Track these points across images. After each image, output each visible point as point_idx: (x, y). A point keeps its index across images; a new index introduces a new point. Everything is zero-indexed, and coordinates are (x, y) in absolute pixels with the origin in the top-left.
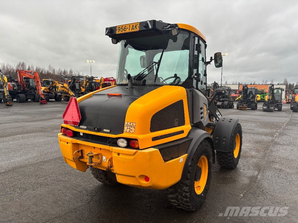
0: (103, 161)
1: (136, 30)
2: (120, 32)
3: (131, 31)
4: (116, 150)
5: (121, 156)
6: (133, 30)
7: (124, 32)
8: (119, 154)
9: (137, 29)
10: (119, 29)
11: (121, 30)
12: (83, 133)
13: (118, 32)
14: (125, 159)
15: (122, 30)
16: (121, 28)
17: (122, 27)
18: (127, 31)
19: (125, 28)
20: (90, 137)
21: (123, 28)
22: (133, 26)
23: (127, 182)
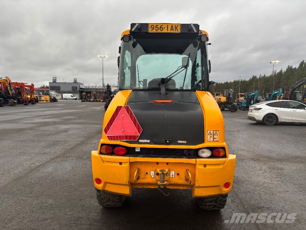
0: (171, 176)
1: (176, 31)
2: (154, 31)
3: (169, 31)
4: (202, 161)
5: (208, 167)
6: (172, 31)
7: (159, 31)
8: (205, 166)
9: (178, 31)
10: (152, 27)
11: (155, 28)
12: (141, 148)
13: (151, 30)
14: (214, 169)
15: (157, 29)
16: (155, 27)
17: (156, 25)
18: (165, 31)
19: (161, 27)
20: (152, 152)
21: (159, 27)
22: (172, 27)
23: (208, 193)
